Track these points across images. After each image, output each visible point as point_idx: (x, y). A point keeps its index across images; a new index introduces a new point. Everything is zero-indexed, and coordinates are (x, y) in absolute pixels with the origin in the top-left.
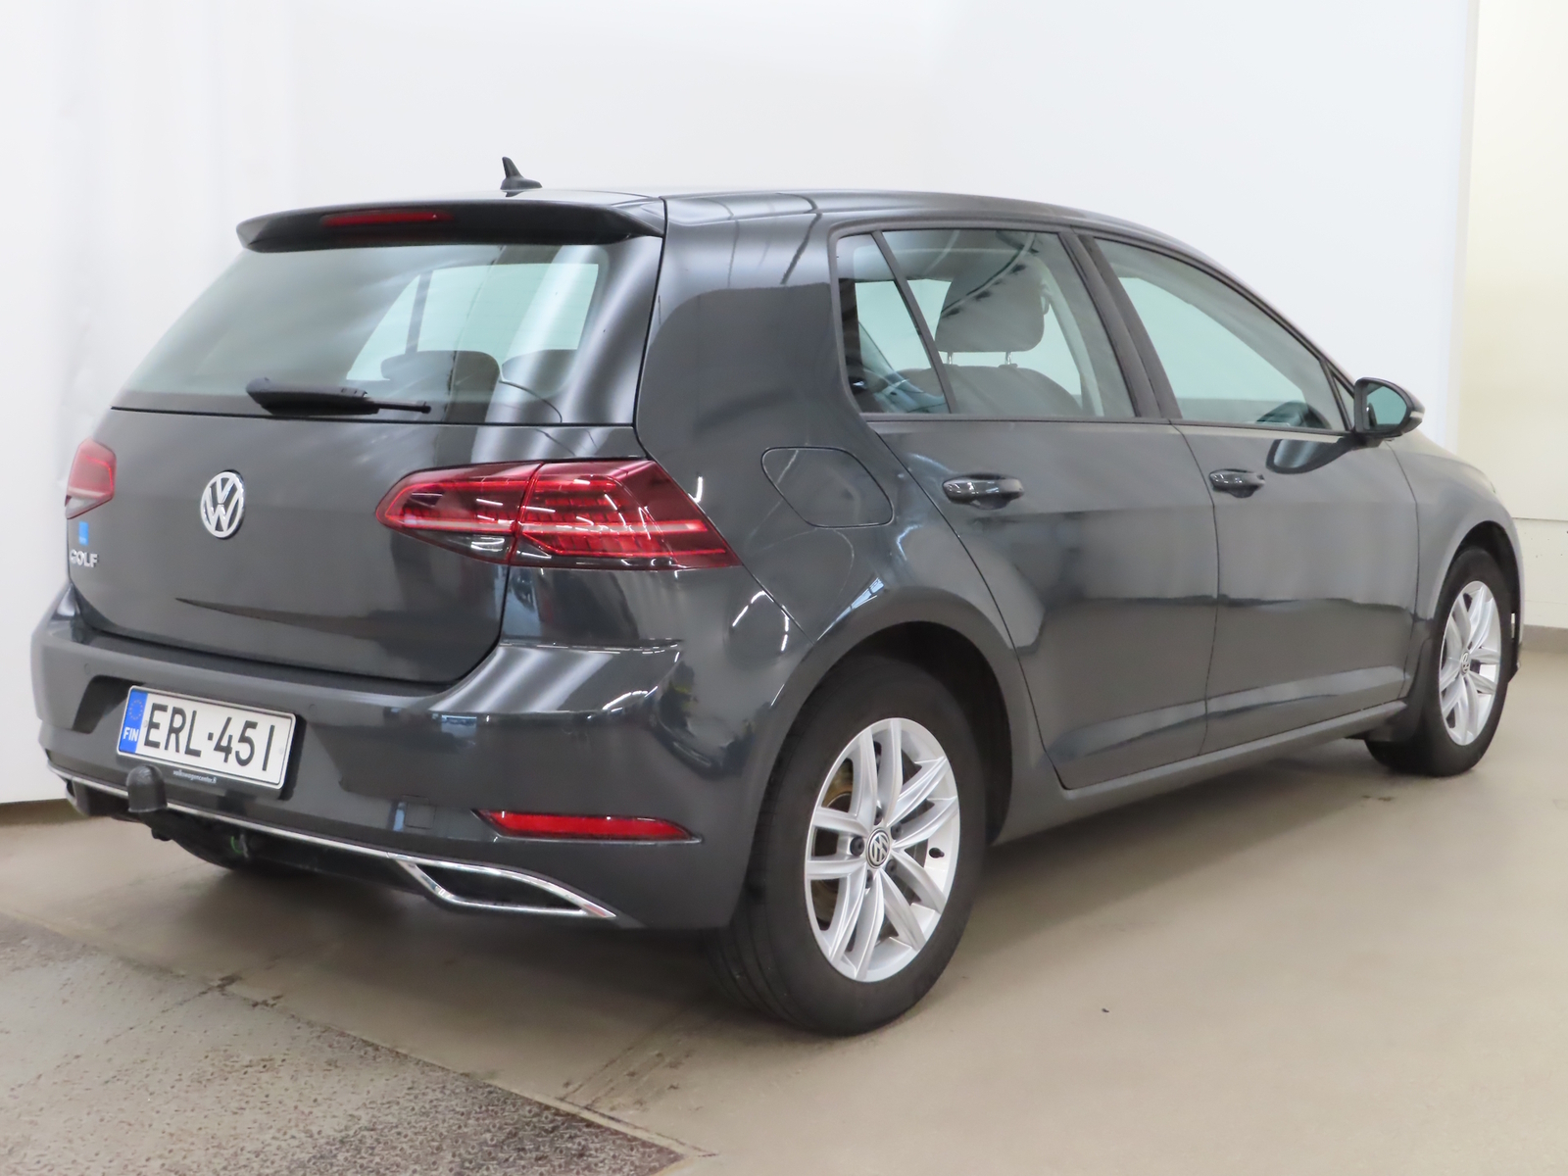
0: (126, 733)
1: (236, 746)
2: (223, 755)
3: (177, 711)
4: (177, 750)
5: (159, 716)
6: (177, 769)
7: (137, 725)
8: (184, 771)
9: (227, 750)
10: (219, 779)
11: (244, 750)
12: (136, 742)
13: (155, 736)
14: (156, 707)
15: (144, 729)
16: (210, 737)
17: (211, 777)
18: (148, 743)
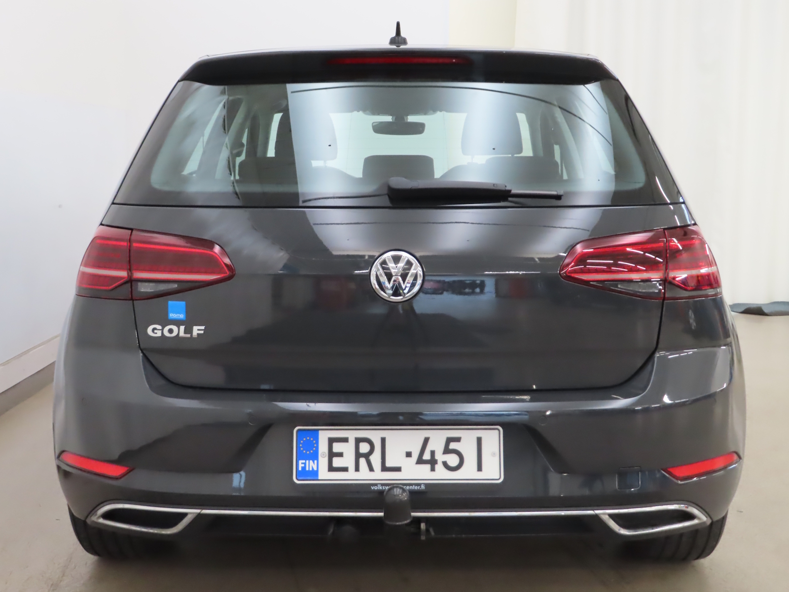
0: (301, 466)
1: (440, 457)
2: (428, 467)
3: (358, 441)
4: (371, 469)
5: (337, 447)
6: (376, 485)
7: (315, 457)
8: (382, 485)
9: (433, 462)
10: (426, 485)
11: (453, 460)
12: (317, 471)
13: (337, 462)
14: (331, 441)
15: (323, 461)
16: (409, 455)
17: (419, 485)
18: (331, 469)
